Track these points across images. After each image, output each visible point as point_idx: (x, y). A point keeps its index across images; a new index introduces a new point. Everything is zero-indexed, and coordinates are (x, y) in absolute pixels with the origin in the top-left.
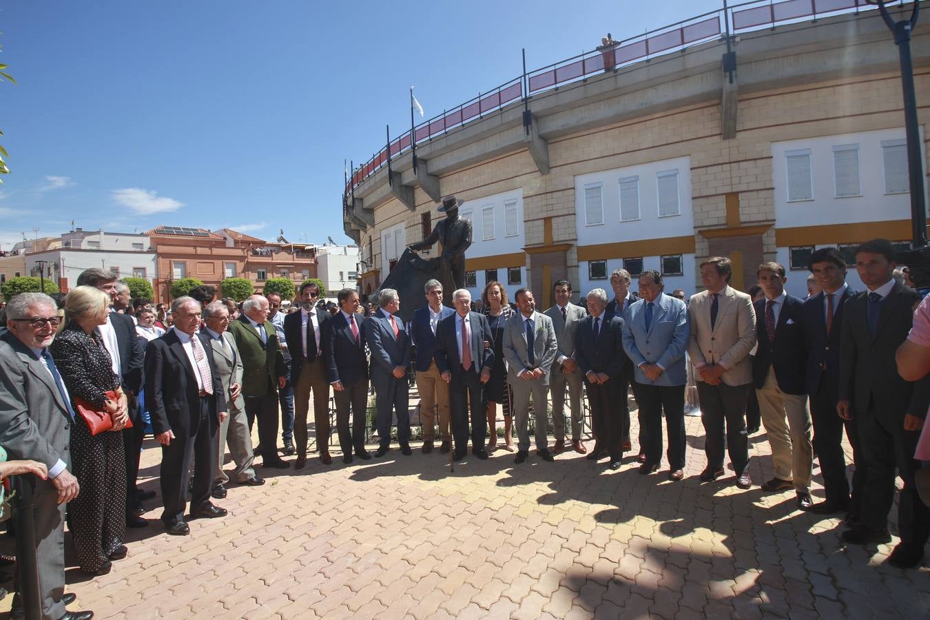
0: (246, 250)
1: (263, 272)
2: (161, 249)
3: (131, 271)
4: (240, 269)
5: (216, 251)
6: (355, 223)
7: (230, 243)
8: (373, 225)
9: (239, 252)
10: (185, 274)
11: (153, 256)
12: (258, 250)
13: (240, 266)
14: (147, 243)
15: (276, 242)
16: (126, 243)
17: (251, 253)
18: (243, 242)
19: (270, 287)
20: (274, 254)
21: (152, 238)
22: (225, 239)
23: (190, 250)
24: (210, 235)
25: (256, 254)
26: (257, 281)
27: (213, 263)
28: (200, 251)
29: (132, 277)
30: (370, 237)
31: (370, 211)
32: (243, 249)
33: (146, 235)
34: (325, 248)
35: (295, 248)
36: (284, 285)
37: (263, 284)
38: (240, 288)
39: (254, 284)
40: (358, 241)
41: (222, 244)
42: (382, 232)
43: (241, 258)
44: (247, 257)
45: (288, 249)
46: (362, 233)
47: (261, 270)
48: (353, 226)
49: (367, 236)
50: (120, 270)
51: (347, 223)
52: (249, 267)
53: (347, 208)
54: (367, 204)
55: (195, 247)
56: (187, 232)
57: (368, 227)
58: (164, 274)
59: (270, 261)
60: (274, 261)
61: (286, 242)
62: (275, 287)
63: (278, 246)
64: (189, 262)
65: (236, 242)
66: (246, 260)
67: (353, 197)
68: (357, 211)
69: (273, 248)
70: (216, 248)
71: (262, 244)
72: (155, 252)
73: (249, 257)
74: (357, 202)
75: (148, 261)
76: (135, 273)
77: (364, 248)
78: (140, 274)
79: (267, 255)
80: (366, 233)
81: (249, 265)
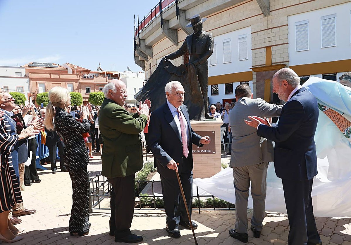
0: (79, 76)
1: (89, 89)
2: (32, 75)
3: (15, 88)
4: (75, 87)
5: (62, 76)
6: (140, 55)
7: (70, 71)
8: (152, 57)
9: (75, 77)
10: (45, 90)
11: (27, 79)
12: (86, 75)
13: (76, 85)
14: (23, 72)
15: (96, 71)
16: (12, 72)
17: (81, 77)
18: (77, 71)
19: (92, 97)
20: (95, 77)
21: (26, 69)
22: (67, 69)
23: (48, 76)
24: (59, 67)
25: (84, 77)
26: (86, 94)
27: (61, 83)
28: (53, 76)
29: (16, 91)
30: (150, 64)
31: (150, 47)
32: (77, 75)
33: (23, 68)
34: (125, 73)
35: (108, 74)
36: (100, 96)
37: (88, 96)
38: (75, 98)
39: (83, 95)
40: (143, 68)
41: (65, 72)
42: (157, 60)
43: (76, 81)
44: (79, 79)
45: (103, 74)
46: (146, 62)
47: (88, 88)
48: (140, 58)
49: (149, 63)
50: (9, 88)
51: (136, 56)
52: (81, 86)
53: (136, 46)
54: (148, 43)
55: (50, 74)
56: (46, 66)
57: (149, 57)
58: (34, 90)
59: (93, 82)
60: (94, 82)
61: (102, 70)
62: (95, 98)
63: (98, 73)
64: (47, 83)
65: (73, 71)
66: (79, 81)
67: (139, 38)
68: (142, 48)
69: (94, 74)
70: (62, 74)
71: (88, 72)
72: (28, 77)
73: (81, 79)
74: (141, 42)
75: (24, 83)
76: (17, 90)
77: (147, 71)
78: (20, 90)
79: (91, 79)
80: (148, 62)
81: (81, 85)
